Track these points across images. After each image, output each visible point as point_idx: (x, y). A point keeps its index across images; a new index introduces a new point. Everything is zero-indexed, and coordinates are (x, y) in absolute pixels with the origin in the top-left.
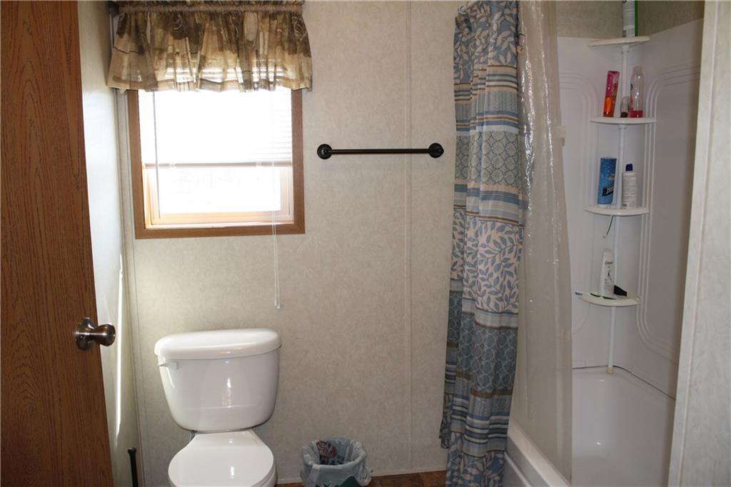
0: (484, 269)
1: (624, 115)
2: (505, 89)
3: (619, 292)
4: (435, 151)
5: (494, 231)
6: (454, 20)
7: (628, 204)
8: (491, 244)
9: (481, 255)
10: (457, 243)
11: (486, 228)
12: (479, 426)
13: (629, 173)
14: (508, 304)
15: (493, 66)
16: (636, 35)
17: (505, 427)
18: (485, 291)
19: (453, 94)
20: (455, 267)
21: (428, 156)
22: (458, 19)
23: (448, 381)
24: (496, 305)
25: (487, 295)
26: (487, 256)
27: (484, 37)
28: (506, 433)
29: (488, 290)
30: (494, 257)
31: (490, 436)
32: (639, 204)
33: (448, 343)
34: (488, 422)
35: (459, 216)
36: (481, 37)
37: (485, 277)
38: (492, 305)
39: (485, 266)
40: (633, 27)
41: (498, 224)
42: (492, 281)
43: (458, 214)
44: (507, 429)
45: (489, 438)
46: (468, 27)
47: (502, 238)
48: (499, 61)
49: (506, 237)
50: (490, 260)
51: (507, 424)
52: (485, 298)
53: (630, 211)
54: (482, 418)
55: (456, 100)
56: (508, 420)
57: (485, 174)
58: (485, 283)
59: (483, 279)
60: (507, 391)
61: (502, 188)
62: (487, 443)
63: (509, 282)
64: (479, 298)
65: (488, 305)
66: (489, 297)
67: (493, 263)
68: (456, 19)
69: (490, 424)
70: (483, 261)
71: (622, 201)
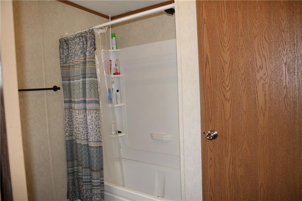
0: (91, 127)
1: (114, 74)
2: (92, 66)
3: (119, 132)
4: (55, 89)
5: (94, 114)
6: (59, 40)
7: (119, 103)
8: (93, 118)
9: (90, 123)
10: (67, 122)
11: (90, 113)
12: (96, 182)
13: (118, 93)
14: (100, 138)
15: (89, 58)
16: (117, 49)
17: (103, 181)
18: (93, 135)
19: (60, 67)
20: (67, 131)
21: (52, 91)
22: (61, 40)
23: (69, 175)
24: (97, 139)
25: (94, 136)
26: (92, 122)
27: (79, 48)
28: (104, 184)
29: (94, 134)
30: (95, 123)
31: (101, 185)
32: (121, 103)
33: (67, 160)
34: (100, 180)
35: (67, 112)
36: (77, 48)
37: (92, 130)
38: (96, 139)
39: (91, 126)
40: (116, 46)
41: (95, 111)
42: (95, 131)
43: (66, 112)
44: (104, 182)
45: (100, 186)
46: (66, 43)
47: (96, 116)
48: (91, 57)
49: (97, 115)
50: (93, 124)
51: (103, 180)
52: (93, 137)
53: (119, 105)
54: (97, 179)
55: (61, 70)
56: (103, 179)
57: (88, 94)
58: (92, 132)
59: (91, 131)
60: (102, 169)
61: (93, 99)
62: (100, 188)
63: (99, 131)
64: (90, 138)
65: (95, 139)
66: (95, 137)
67: (95, 125)
68: (60, 40)
69: (100, 181)
70: (90, 125)
71: (117, 102)
